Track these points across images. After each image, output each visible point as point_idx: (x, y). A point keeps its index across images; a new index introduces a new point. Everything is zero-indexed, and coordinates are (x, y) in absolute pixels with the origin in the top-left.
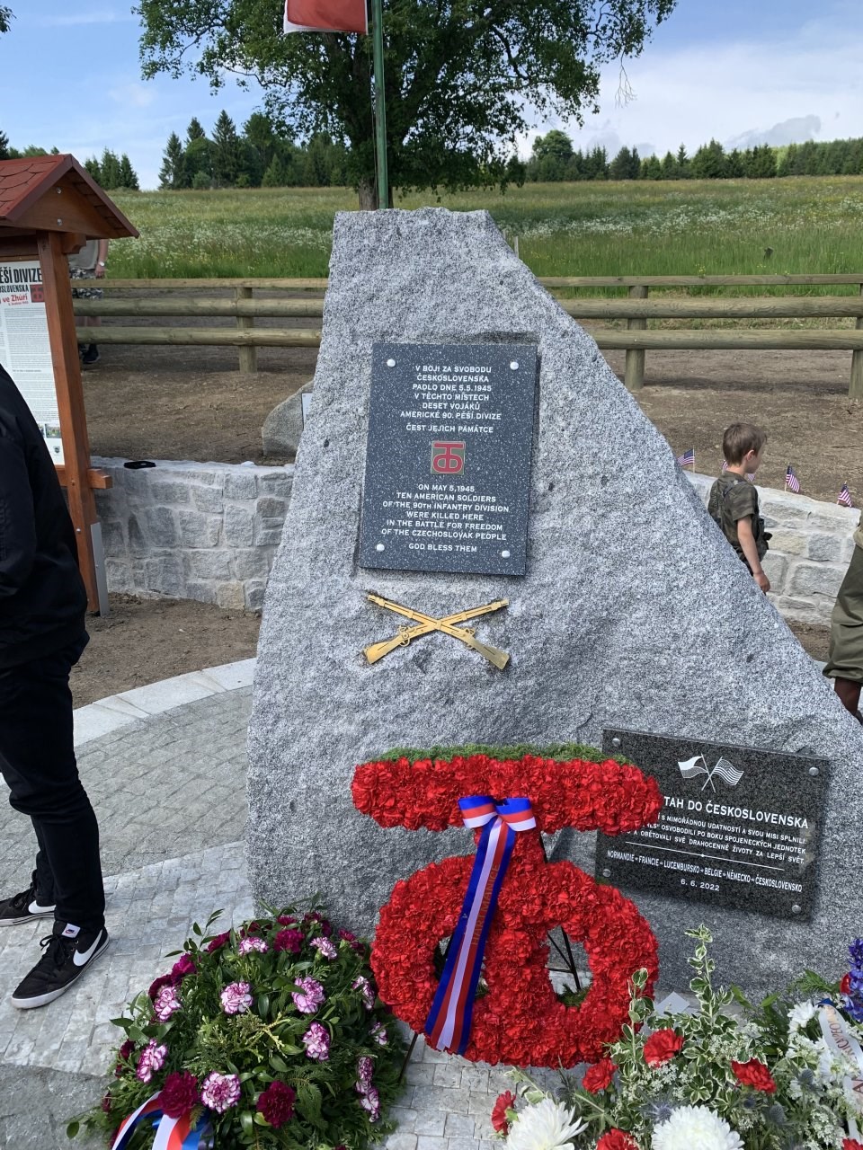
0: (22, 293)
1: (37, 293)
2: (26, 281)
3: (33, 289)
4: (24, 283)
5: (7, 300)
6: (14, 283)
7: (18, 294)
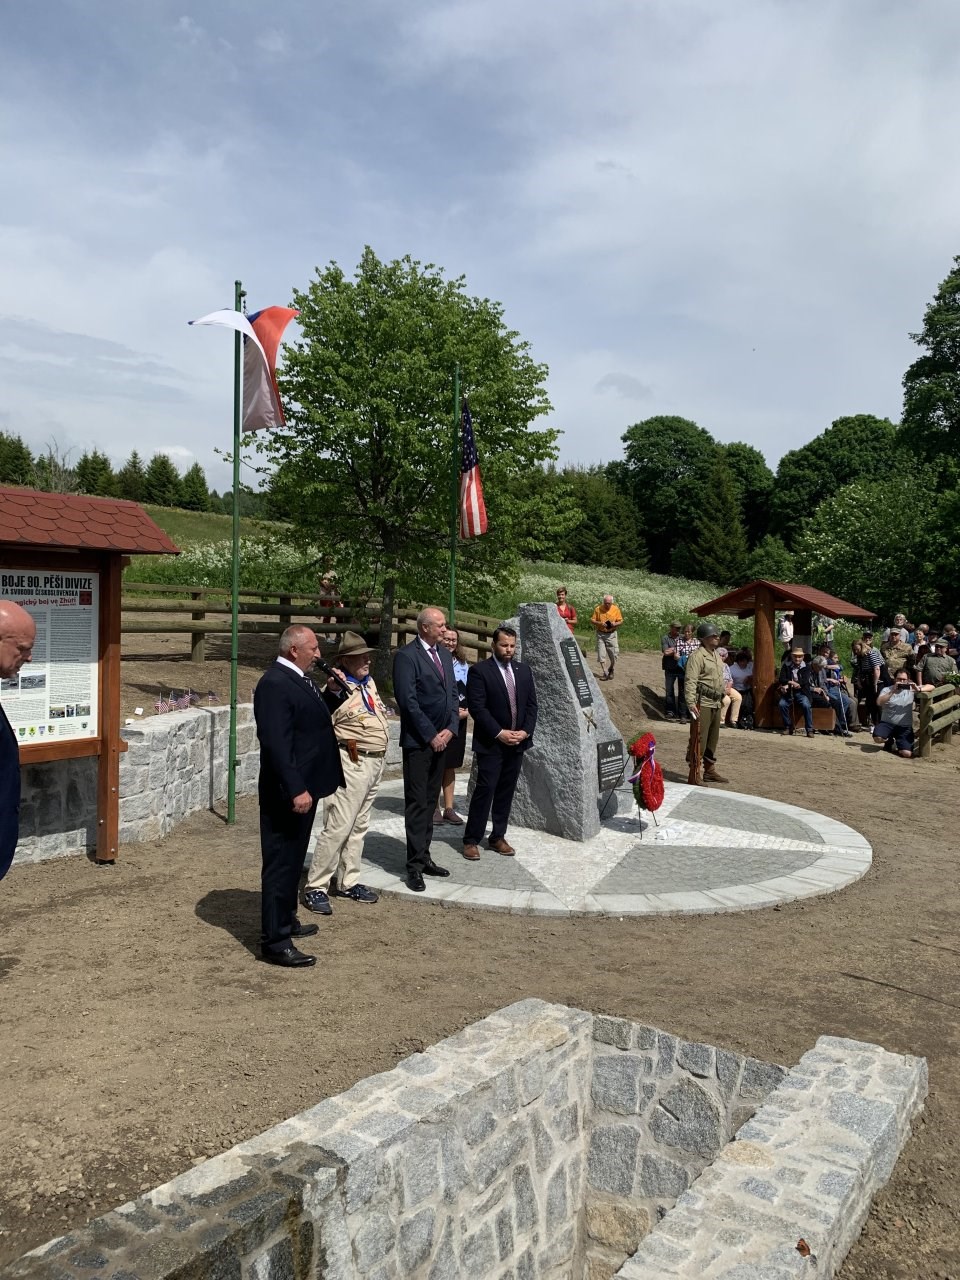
0: (72, 597)
1: (86, 598)
2: (76, 587)
3: (82, 594)
4: (74, 589)
5: (56, 602)
6: (64, 588)
7: (67, 597)
